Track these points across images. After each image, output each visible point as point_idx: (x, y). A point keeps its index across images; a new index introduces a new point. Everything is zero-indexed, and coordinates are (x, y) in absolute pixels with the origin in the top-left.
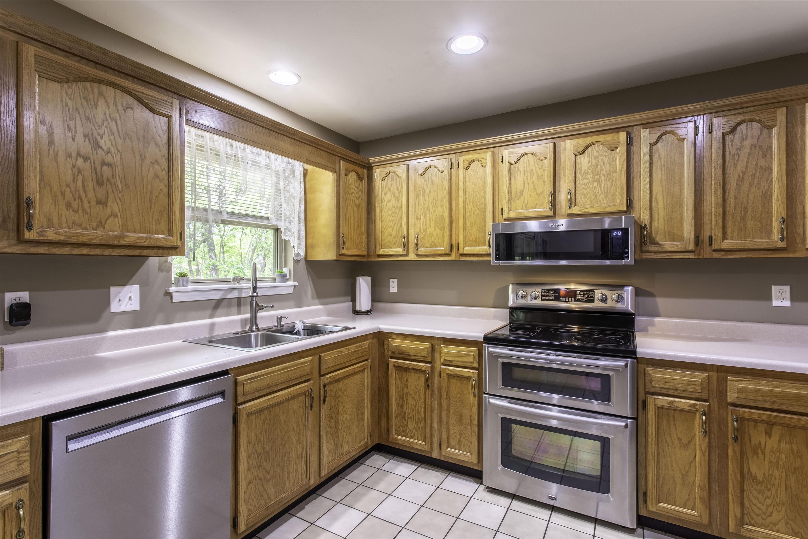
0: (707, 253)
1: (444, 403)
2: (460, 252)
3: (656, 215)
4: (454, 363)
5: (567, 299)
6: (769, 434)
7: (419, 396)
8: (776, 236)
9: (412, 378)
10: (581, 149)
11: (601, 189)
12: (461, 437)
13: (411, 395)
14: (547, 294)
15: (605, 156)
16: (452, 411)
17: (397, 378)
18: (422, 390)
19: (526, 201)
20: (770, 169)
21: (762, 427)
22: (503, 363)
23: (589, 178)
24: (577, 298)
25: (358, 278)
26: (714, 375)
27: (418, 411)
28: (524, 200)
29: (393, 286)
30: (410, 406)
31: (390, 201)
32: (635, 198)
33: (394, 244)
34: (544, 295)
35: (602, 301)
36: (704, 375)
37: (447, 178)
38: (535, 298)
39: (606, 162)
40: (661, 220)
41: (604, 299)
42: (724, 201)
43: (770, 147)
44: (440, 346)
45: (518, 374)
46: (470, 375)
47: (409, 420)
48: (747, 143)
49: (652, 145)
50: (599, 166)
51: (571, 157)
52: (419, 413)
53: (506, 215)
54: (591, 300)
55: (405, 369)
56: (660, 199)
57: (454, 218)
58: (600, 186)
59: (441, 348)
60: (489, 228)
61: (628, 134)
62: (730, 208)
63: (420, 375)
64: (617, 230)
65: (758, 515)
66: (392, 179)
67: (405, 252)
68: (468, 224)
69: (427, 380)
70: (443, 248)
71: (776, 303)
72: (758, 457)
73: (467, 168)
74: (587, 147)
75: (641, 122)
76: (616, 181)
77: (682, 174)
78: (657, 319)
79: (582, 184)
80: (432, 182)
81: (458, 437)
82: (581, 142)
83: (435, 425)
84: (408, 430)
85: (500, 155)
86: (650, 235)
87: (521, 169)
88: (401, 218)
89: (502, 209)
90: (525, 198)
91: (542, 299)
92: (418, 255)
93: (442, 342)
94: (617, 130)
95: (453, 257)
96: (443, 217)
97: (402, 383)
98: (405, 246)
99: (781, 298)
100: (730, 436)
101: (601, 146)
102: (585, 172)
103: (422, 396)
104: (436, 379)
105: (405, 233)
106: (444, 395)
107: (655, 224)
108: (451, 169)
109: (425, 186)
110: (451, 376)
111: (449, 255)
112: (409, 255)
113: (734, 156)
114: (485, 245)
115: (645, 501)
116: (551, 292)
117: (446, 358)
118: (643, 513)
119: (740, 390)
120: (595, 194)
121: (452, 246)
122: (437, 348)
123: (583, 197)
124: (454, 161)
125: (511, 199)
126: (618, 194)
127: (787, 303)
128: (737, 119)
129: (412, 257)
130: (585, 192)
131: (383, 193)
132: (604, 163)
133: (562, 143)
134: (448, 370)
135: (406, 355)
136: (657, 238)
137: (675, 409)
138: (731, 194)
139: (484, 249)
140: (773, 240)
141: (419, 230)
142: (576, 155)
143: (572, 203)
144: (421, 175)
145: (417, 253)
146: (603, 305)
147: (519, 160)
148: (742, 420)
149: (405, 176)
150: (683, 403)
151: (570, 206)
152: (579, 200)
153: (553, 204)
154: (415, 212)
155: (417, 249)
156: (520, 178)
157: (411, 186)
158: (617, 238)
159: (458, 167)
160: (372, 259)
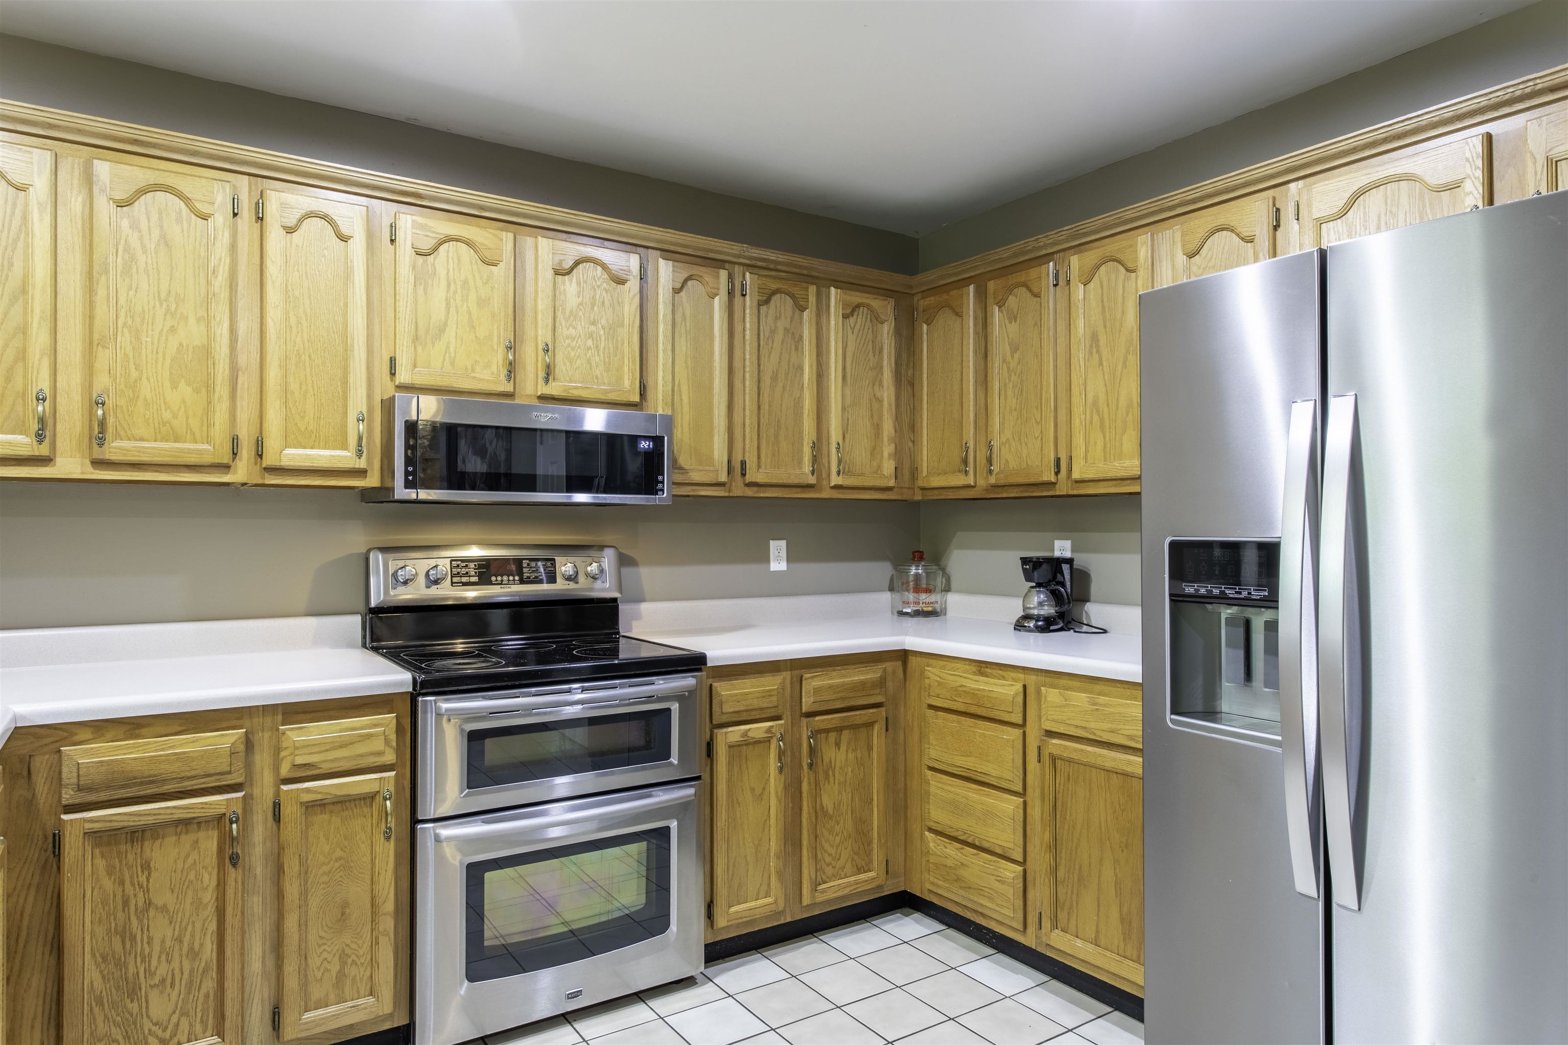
0: (738, 490)
1: (292, 890)
2: (268, 461)
3: (679, 418)
4: (326, 768)
5: (505, 578)
7: (198, 905)
8: (807, 468)
9: (166, 852)
10: (568, 264)
11: (599, 355)
12: (343, 963)
13: (164, 909)
14: (464, 571)
15: (607, 291)
16: (314, 903)
17: (102, 872)
18: (209, 879)
19: (452, 350)
20: (800, 368)
21: (833, 736)
22: (468, 736)
23: (579, 327)
24: (526, 575)
26: (786, 675)
27: (191, 949)
28: (448, 347)
30: (157, 948)
32: (650, 384)
34: (458, 572)
35: (569, 579)
36: (779, 679)
37: (225, 238)
38: (436, 582)
39: (607, 303)
40: (686, 429)
41: (573, 576)
43: (801, 337)
44: (278, 729)
46: (375, 787)
47: (154, 995)
48: (781, 324)
49: (677, 291)
50: (596, 308)
51: (549, 274)
52: (193, 954)
53: (404, 377)
54: (550, 577)
55: (138, 833)
56: (683, 389)
57: (242, 360)
58: (597, 347)
59: (279, 736)
60: (358, 403)
61: (642, 260)
62: (764, 420)
63: (202, 835)
64: (646, 438)
65: (828, 865)
67: (43, 450)
68: (294, 386)
69: (226, 842)
70: (206, 446)
72: (829, 782)
73: (290, 229)
74: (577, 263)
75: (659, 246)
76: (623, 344)
77: (712, 353)
78: (645, 607)
79: (568, 337)
80: (164, 237)
81: (335, 968)
82: (569, 249)
84: (148, 1025)
85: (386, 222)
87: (442, 272)
88: (24, 330)
89: (393, 361)
90: (449, 343)
91: (452, 583)
92: (98, 463)
93: (280, 718)
94: (627, 245)
95: (241, 473)
96: (206, 351)
97: (122, 883)
98: (46, 428)
99: (778, 559)
100: (805, 761)
101: (599, 268)
102: (571, 312)
103: (209, 897)
104: (261, 830)
105: (45, 385)
106: (292, 866)
107: (678, 433)
108: (235, 215)
109: (135, 243)
110: (314, 807)
111: (226, 468)
112: (59, 460)
113: (768, 339)
114: (344, 447)
116: (472, 565)
117: (299, 760)
118: (712, 937)
119: (817, 691)
120: (589, 361)
121: (235, 442)
122: (263, 739)
123: (568, 363)
124: (244, 197)
125: (416, 339)
126: (626, 369)
127: (783, 565)
128: (774, 286)
129: (71, 466)
130: (572, 354)
132: (603, 303)
133: (530, 241)
134: (308, 790)
135: (142, 784)
136: (683, 461)
137: (749, 742)
138: (765, 398)
139: (344, 457)
140: (804, 472)
141: (102, 382)
142: (557, 273)
143: (549, 374)
144: (121, 204)
145: (98, 454)
146: (572, 585)
147: (435, 249)
148: (815, 734)
149: (40, 186)
150: (758, 729)
151: (547, 380)
152: (562, 368)
153: (512, 370)
154: (90, 318)
155: (101, 442)
156: (439, 293)
157: (70, 234)
158: (647, 454)
159: (260, 219)
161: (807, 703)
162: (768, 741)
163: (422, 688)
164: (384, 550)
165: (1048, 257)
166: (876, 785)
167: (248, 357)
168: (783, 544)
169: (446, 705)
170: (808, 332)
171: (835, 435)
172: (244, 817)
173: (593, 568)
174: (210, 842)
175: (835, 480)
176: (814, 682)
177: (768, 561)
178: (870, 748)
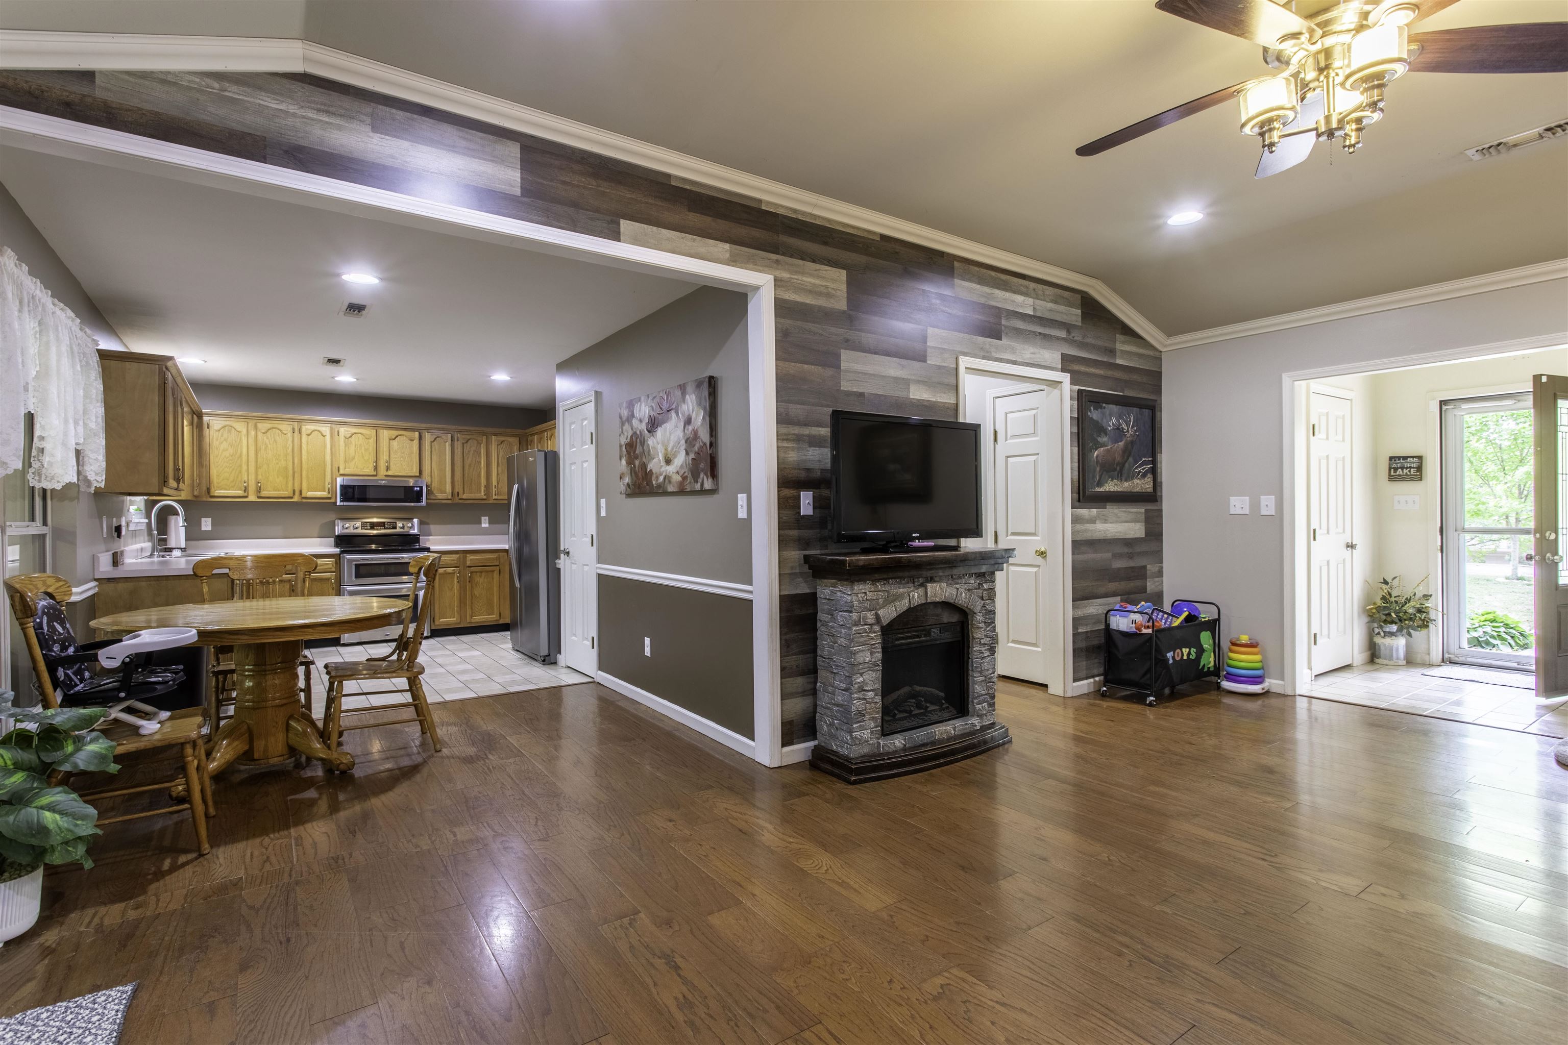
0: (457, 500)
2: (303, 495)
3: (434, 480)
4: (318, 571)
5: (380, 528)
6: (481, 576)
8: (483, 494)
10: (394, 437)
11: (404, 462)
15: (407, 444)
19: (356, 464)
20: (480, 462)
21: (478, 574)
22: (356, 565)
23: (398, 455)
24: (386, 527)
26: (462, 555)
29: (206, 524)
31: (227, 450)
32: (423, 469)
33: (232, 487)
34: (364, 526)
35: (401, 528)
36: (458, 556)
37: (291, 439)
38: (357, 528)
39: (407, 447)
40: (436, 483)
41: (403, 528)
42: (464, 475)
43: (480, 452)
45: (363, 570)
46: (330, 577)
48: (473, 449)
49: (432, 442)
50: (403, 449)
51: (388, 440)
53: (342, 472)
54: (395, 528)
56: (436, 471)
57: (296, 470)
58: (404, 460)
60: (328, 479)
61: (420, 433)
62: (466, 479)
64: (417, 486)
65: (476, 613)
66: (229, 431)
67: (246, 494)
68: (310, 476)
70: (286, 492)
71: (483, 525)
73: (308, 435)
74: (397, 437)
75: (426, 428)
76: (413, 458)
77: (445, 460)
78: (431, 537)
79: (394, 458)
80: (275, 440)
82: (394, 433)
85: (336, 430)
86: (431, 489)
87: (354, 443)
88: (241, 466)
89: (338, 467)
90: (355, 462)
91: (362, 529)
92: (259, 497)
93: (306, 558)
94: (413, 430)
95: (296, 499)
96: (286, 468)
98: (245, 489)
99: (485, 523)
100: (468, 580)
101: (405, 437)
102: (395, 451)
105: (246, 479)
107: (433, 485)
108: (293, 433)
109: (267, 441)
111: (292, 498)
112: (249, 497)
113: (467, 454)
115: (434, 621)
116: (367, 524)
118: (433, 628)
119: (471, 560)
120: (401, 464)
121: (294, 491)
123: (394, 465)
124: (296, 428)
125: (345, 461)
126: (414, 466)
127: (487, 525)
128: (468, 437)
130: (395, 462)
131: (217, 443)
133: (381, 431)
136: (435, 492)
137: (446, 573)
138: (466, 472)
139: (324, 494)
140: (482, 495)
141: (260, 477)
142: (390, 440)
143: (388, 469)
144: (264, 433)
145: (259, 495)
146: (402, 530)
147: (351, 436)
148: (471, 573)
149: (244, 431)
150: (450, 570)
151: (387, 470)
152: (392, 466)
153: (376, 468)
154: (256, 462)
155: (260, 492)
156: (352, 448)
157: (251, 441)
158: (417, 491)
159: (300, 433)
160: (205, 499)
161: (468, 563)
162: (454, 573)
163: (342, 552)
164: (340, 519)
165: (546, 431)
166: (495, 589)
167: (297, 469)
168: (487, 518)
169: (348, 556)
170: (483, 451)
171: (494, 483)
172: (296, 581)
173: (410, 525)
174: (287, 586)
175: (494, 497)
176: (470, 557)
177: (481, 523)
178: (493, 579)
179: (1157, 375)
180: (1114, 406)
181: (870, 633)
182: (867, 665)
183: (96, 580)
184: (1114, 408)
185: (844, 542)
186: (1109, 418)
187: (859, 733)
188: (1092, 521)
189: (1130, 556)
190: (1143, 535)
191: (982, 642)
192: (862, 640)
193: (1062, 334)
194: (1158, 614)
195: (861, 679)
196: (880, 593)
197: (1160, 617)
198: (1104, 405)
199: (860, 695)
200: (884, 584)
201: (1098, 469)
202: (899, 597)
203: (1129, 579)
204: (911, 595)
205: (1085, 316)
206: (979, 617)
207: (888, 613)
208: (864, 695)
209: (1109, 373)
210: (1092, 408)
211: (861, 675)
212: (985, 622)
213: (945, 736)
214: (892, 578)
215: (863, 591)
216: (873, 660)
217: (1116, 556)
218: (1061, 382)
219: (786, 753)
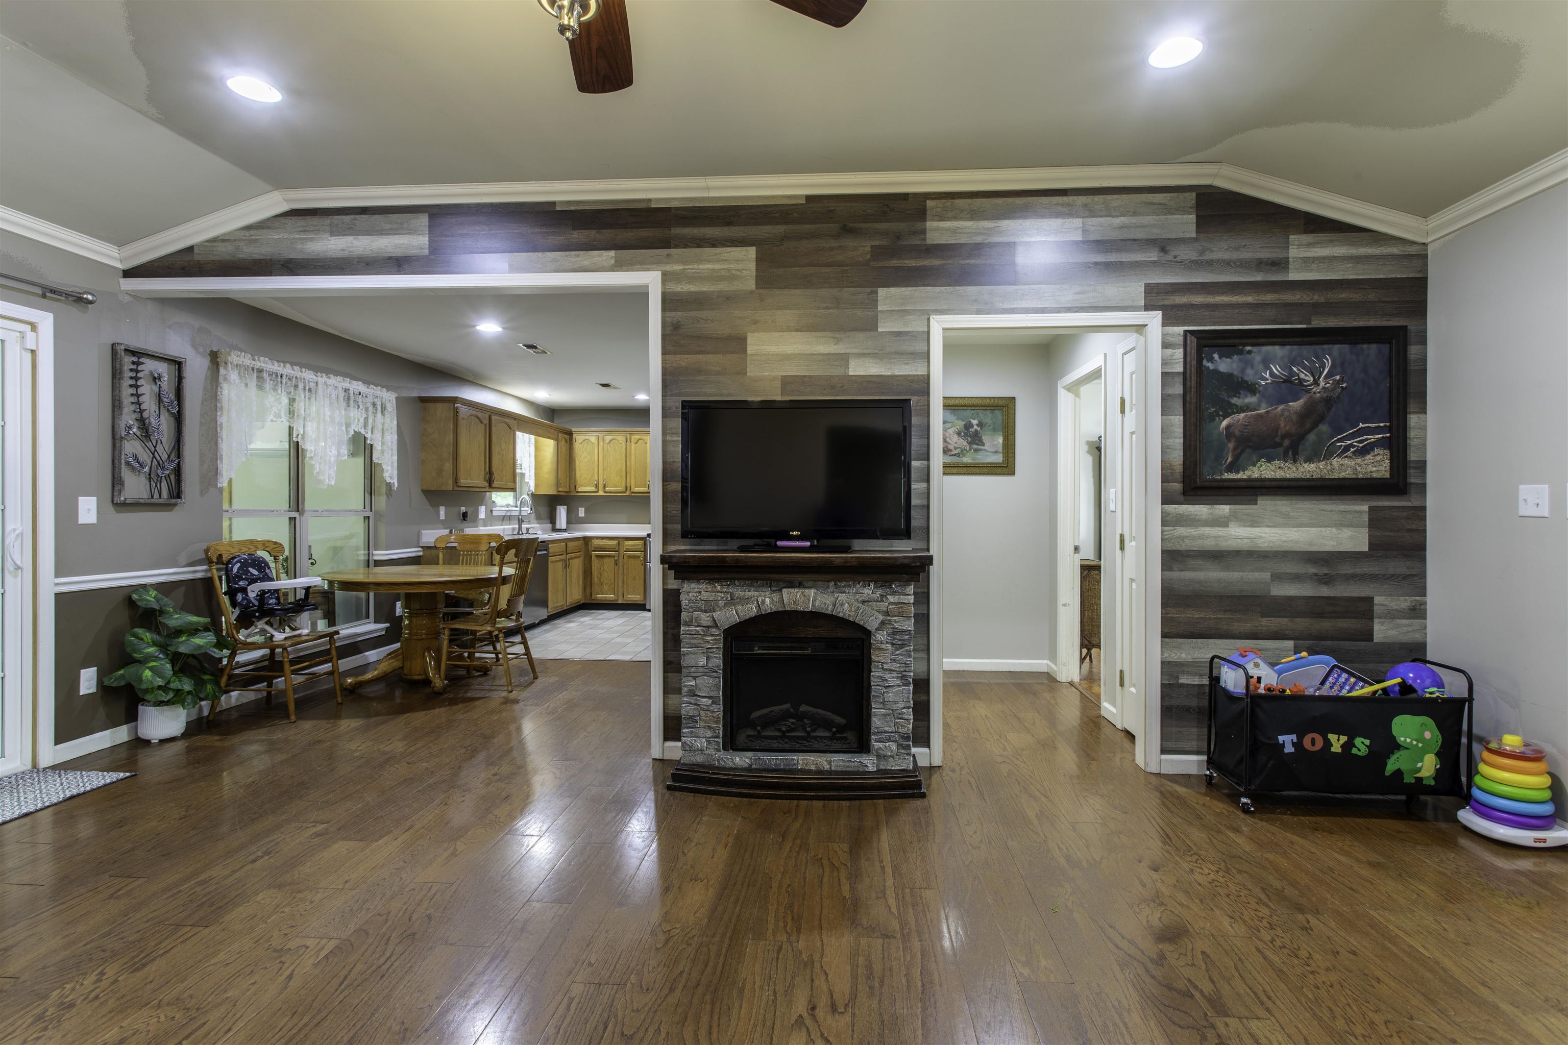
1: (625, 571)
2: (632, 490)
4: (630, 550)
9: (606, 560)
12: (635, 590)
13: (606, 571)
17: (597, 562)
18: (613, 567)
25: (558, 507)
27: (609, 579)
29: (582, 512)
30: (605, 578)
31: (585, 458)
33: (588, 485)
37: (624, 447)
46: (640, 555)
47: (604, 586)
52: (610, 581)
55: (602, 557)
57: (628, 470)
59: (622, 543)
63: (611, 559)
66: (588, 443)
67: (596, 490)
68: (637, 475)
69: (616, 561)
70: (621, 488)
73: (636, 443)
80: (614, 449)
81: (633, 589)
83: (620, 585)
84: (603, 592)
88: (594, 469)
92: (605, 492)
93: (622, 540)
95: (627, 494)
96: (621, 470)
97: (600, 565)
98: (597, 486)
103: (612, 571)
104: (621, 560)
105: (597, 479)
106: (626, 567)
108: (626, 442)
109: (609, 449)
110: (630, 557)
111: (625, 492)
112: (598, 492)
114: (646, 487)
117: (626, 548)
121: (626, 487)
124: (628, 438)
129: (601, 493)
131: (580, 452)
134: (627, 554)
135: (602, 548)
141: (605, 478)
144: (608, 443)
145: (604, 490)
149: (596, 442)
154: (603, 466)
155: (605, 488)
157: (600, 450)
159: (631, 442)
160: (573, 494)
172: (618, 557)
179: (1419, 285)
180: (1277, 348)
181: (705, 635)
182: (701, 669)
183: (422, 547)
184: (1278, 351)
185: (691, 538)
186: (1261, 367)
187: (689, 739)
188: (1223, 522)
189: (1326, 580)
190: (1365, 548)
191: (885, 666)
192: (693, 641)
193: (1153, 255)
194: (1339, 676)
195: (693, 683)
196: (719, 594)
197: (1342, 680)
198: (1248, 348)
199: (692, 700)
200: (728, 585)
201: (1231, 445)
202: (747, 600)
203: (1320, 615)
204: (760, 599)
205: (1203, 223)
206: (881, 637)
207: (729, 616)
208: (696, 700)
209: (1269, 298)
210: (1216, 356)
211: (695, 678)
212: (893, 644)
213: (813, 768)
214: (739, 579)
215: (696, 590)
216: (710, 665)
217: (1277, 577)
218: (1146, 325)
219: (669, 747)
